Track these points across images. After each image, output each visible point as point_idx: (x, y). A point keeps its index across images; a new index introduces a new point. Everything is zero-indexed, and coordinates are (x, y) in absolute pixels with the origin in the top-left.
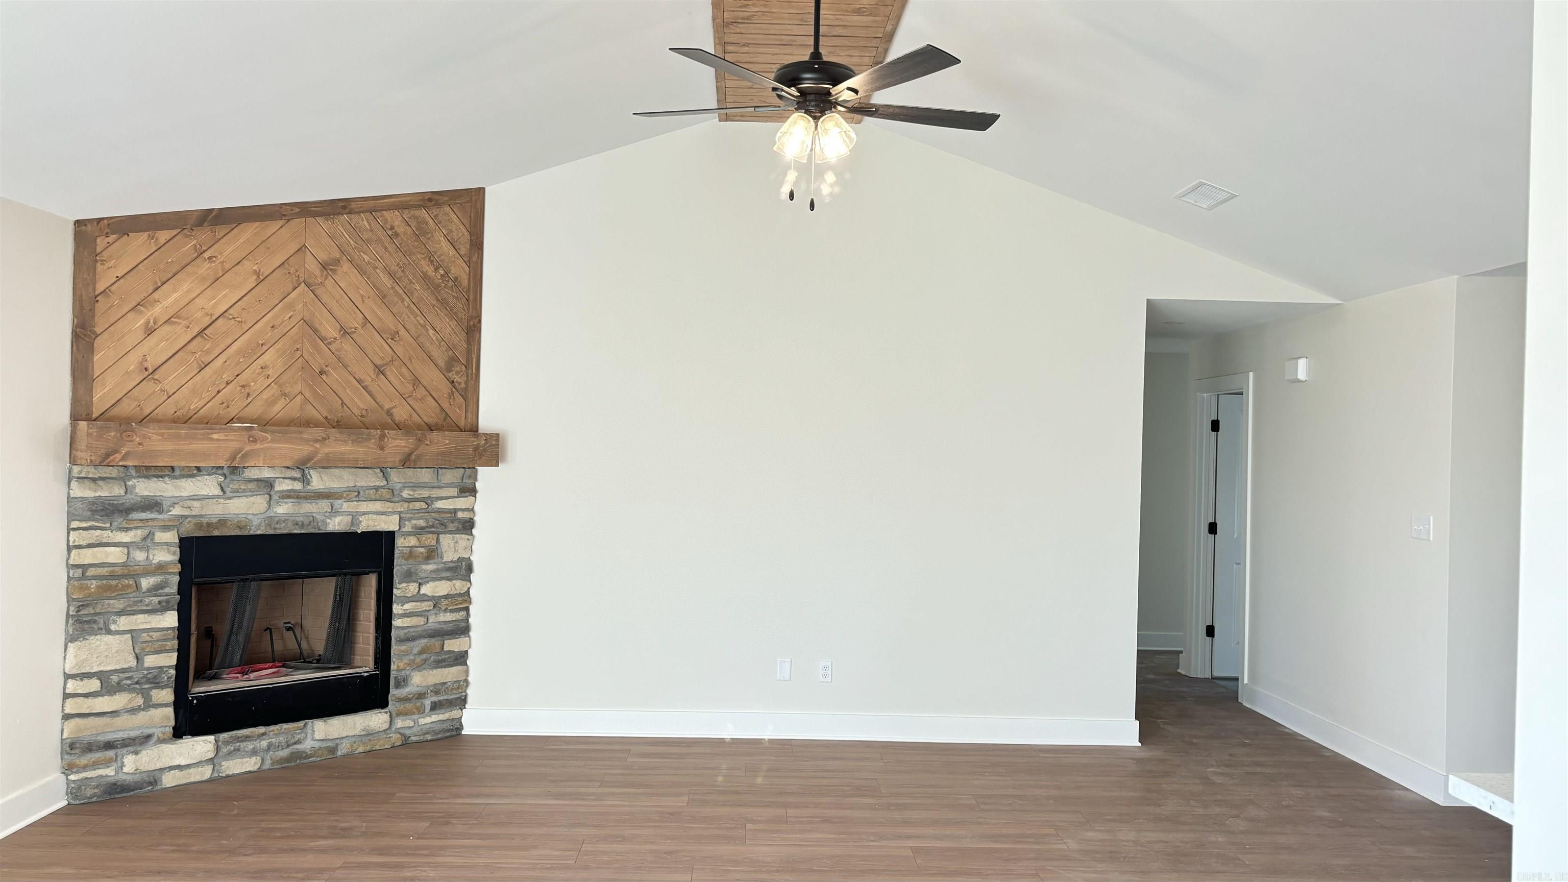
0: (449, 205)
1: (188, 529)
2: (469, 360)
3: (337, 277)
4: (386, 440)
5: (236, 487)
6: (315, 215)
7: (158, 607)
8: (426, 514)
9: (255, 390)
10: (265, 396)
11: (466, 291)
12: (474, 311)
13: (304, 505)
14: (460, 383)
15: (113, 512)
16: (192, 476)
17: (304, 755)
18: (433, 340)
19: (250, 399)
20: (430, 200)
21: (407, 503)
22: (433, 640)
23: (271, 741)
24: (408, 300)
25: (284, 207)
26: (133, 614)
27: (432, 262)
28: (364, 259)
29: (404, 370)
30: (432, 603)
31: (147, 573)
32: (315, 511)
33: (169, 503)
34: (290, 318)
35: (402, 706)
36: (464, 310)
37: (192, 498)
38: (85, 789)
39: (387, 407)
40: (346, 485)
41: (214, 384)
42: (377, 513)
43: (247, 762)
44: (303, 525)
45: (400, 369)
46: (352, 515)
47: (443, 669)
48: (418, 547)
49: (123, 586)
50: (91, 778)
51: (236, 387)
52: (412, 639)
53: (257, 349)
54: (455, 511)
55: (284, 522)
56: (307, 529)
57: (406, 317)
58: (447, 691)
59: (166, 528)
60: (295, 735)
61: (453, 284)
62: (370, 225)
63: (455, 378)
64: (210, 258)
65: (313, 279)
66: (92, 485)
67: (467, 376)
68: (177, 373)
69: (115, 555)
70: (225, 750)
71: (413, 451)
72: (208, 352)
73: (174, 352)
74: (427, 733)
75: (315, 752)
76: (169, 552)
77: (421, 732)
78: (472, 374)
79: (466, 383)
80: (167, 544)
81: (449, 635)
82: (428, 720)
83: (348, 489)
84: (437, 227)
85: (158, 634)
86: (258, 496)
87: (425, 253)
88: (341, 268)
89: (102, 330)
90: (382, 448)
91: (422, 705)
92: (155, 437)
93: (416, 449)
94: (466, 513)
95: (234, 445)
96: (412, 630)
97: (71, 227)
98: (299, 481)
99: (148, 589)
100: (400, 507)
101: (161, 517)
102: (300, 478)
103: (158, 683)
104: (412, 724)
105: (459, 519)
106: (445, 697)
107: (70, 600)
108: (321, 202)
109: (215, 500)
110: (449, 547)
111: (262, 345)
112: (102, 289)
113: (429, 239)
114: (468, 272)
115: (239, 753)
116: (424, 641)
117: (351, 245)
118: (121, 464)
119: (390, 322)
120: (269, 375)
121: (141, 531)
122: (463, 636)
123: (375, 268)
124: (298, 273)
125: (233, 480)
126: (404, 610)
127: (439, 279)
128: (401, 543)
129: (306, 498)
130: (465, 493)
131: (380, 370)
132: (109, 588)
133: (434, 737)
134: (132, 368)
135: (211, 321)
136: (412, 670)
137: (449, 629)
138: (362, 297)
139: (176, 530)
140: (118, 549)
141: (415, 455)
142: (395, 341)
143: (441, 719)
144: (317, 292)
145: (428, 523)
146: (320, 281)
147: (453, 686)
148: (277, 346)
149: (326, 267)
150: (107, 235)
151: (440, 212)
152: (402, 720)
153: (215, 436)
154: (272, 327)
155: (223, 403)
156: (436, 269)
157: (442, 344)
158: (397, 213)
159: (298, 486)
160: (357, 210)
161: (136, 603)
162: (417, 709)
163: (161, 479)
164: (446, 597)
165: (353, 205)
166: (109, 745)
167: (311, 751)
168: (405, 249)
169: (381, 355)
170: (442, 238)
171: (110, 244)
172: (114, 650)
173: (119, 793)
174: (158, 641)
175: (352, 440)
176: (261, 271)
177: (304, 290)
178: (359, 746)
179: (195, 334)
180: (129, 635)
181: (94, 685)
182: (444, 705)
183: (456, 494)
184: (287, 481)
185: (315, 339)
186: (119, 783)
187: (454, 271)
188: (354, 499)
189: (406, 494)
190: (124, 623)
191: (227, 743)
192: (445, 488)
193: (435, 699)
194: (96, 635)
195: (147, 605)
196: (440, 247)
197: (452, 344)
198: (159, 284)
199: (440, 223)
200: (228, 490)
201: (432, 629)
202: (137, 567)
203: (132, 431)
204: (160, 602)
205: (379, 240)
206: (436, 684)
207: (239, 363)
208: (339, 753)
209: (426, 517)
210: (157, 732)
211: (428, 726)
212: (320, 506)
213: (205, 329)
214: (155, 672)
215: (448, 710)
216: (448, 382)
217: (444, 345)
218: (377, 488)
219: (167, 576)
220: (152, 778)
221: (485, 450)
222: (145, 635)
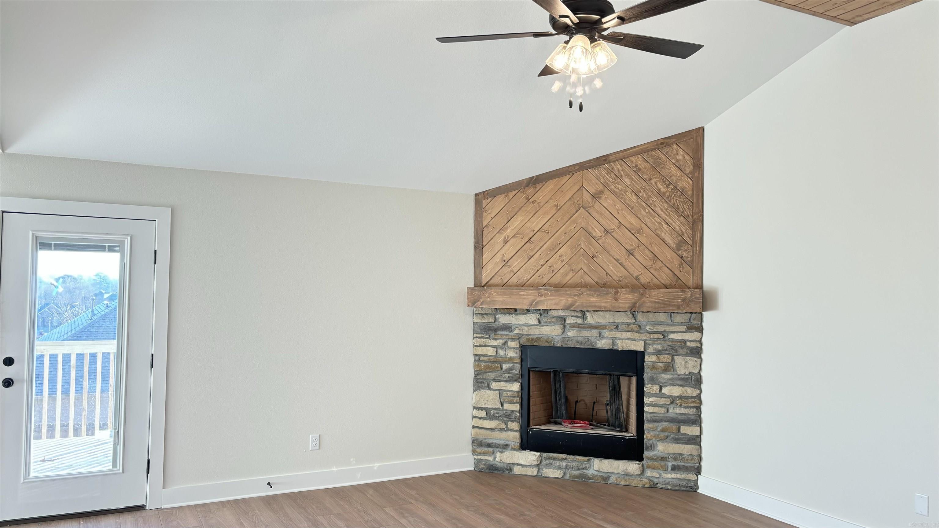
0: (676, 144)
1: (523, 340)
2: (694, 241)
3: (601, 201)
4: (619, 295)
5: (546, 320)
6: (587, 168)
7: (508, 379)
8: (663, 342)
9: (556, 269)
10: (562, 271)
11: (691, 196)
12: (697, 209)
13: (583, 331)
14: (687, 257)
15: (488, 330)
16: (525, 314)
17: (587, 477)
18: (667, 231)
19: (554, 273)
20: (662, 143)
21: (649, 334)
22: (672, 424)
23: (568, 464)
24: (648, 207)
25: (570, 167)
26: (499, 382)
27: (664, 182)
28: (618, 188)
29: (647, 251)
30: (669, 400)
31: (505, 362)
32: (589, 335)
33: (514, 327)
34: (575, 227)
35: (651, 463)
36: (690, 209)
37: (525, 325)
38: (480, 464)
39: (635, 275)
40: (608, 321)
41: (535, 266)
42: (629, 339)
43: (556, 472)
44: (581, 344)
45: (644, 251)
46: (612, 340)
47: (680, 445)
48: (658, 363)
49: (494, 367)
50: (483, 459)
51: (546, 268)
52: (657, 421)
53: (557, 246)
54: (685, 341)
55: (571, 341)
56: (584, 346)
57: (647, 219)
58: (683, 460)
59: (513, 340)
60: (583, 464)
61: (681, 194)
62: (622, 167)
63: (683, 254)
64: (533, 202)
65: (587, 204)
66: (481, 317)
67: (693, 252)
68: (517, 262)
69: (490, 351)
70: (544, 462)
71: (637, 301)
72: (532, 250)
73: (516, 251)
74: (667, 484)
75: (594, 477)
76: (514, 352)
77: (664, 482)
78: (696, 251)
79: (692, 257)
80: (514, 348)
81: (684, 423)
82: (669, 476)
83: (610, 324)
84: (668, 159)
85: (510, 393)
86: (557, 326)
87: (660, 177)
88: (604, 195)
89: (486, 244)
90: (616, 300)
91: (665, 465)
92: (495, 294)
93: (639, 300)
94: (692, 343)
95: (532, 298)
96: (655, 415)
97: (473, 198)
98: (580, 318)
99: (505, 370)
100: (644, 336)
101: (510, 334)
102: (581, 316)
103: (511, 419)
104: (658, 476)
105: (688, 346)
106: (683, 464)
107: (475, 371)
108: (591, 160)
109: (535, 327)
110: (681, 364)
111: (560, 244)
112: (486, 224)
113: (662, 168)
114: (692, 184)
115: (552, 466)
116: (665, 424)
117: (610, 181)
118: (480, 307)
119: (636, 223)
120: (563, 260)
121: (501, 340)
122: (695, 425)
123: (625, 192)
124: (579, 202)
125: (544, 316)
126: (651, 402)
127: (670, 192)
128: (649, 359)
129: (583, 328)
130: (692, 329)
131: (630, 253)
132: (488, 367)
133: (673, 488)
134: (498, 260)
135: (534, 234)
136: (658, 441)
137: (682, 419)
138: (618, 210)
139: (518, 341)
140: (492, 349)
141: (638, 304)
142: (640, 234)
143: (678, 477)
144: (590, 211)
145: (663, 347)
146: (591, 204)
147: (688, 457)
148: (568, 244)
149: (596, 196)
150: (487, 199)
151: (670, 149)
152: (651, 472)
153: (522, 293)
154: (565, 234)
155: (540, 276)
156: (668, 186)
157: (673, 233)
158: (639, 156)
159: (580, 321)
160: (613, 160)
161: (499, 376)
162: (662, 467)
163: (511, 315)
164: (680, 397)
165: (611, 158)
166: (489, 445)
167: (591, 475)
168: (645, 177)
169: (631, 243)
170: (672, 166)
171: (489, 203)
172: (491, 398)
173: (494, 470)
174: (511, 397)
175: (597, 295)
176: (559, 204)
177: (582, 211)
178: (621, 480)
179: (526, 242)
180: (498, 392)
181: (483, 414)
182: (681, 469)
183: (685, 330)
184: (573, 318)
185: (589, 238)
186: (494, 465)
187: (681, 186)
188: (614, 330)
189: (648, 328)
190: (494, 385)
191: (546, 458)
192: (676, 326)
193: (675, 463)
194: (484, 389)
195: (504, 378)
196: (671, 172)
197: (681, 232)
198: (510, 219)
199: (670, 156)
200: (542, 322)
201: (670, 417)
202: (500, 358)
203: (485, 291)
204: (509, 377)
205: (628, 175)
206: (675, 454)
207: (547, 254)
208: (610, 482)
209: (663, 344)
210: (512, 444)
211: (669, 480)
212: (592, 333)
213: (530, 238)
214: (509, 413)
215: (685, 473)
216: (678, 257)
217: (674, 234)
218: (628, 324)
219: (515, 364)
220: (508, 467)
221: (691, 301)
222: (505, 393)
